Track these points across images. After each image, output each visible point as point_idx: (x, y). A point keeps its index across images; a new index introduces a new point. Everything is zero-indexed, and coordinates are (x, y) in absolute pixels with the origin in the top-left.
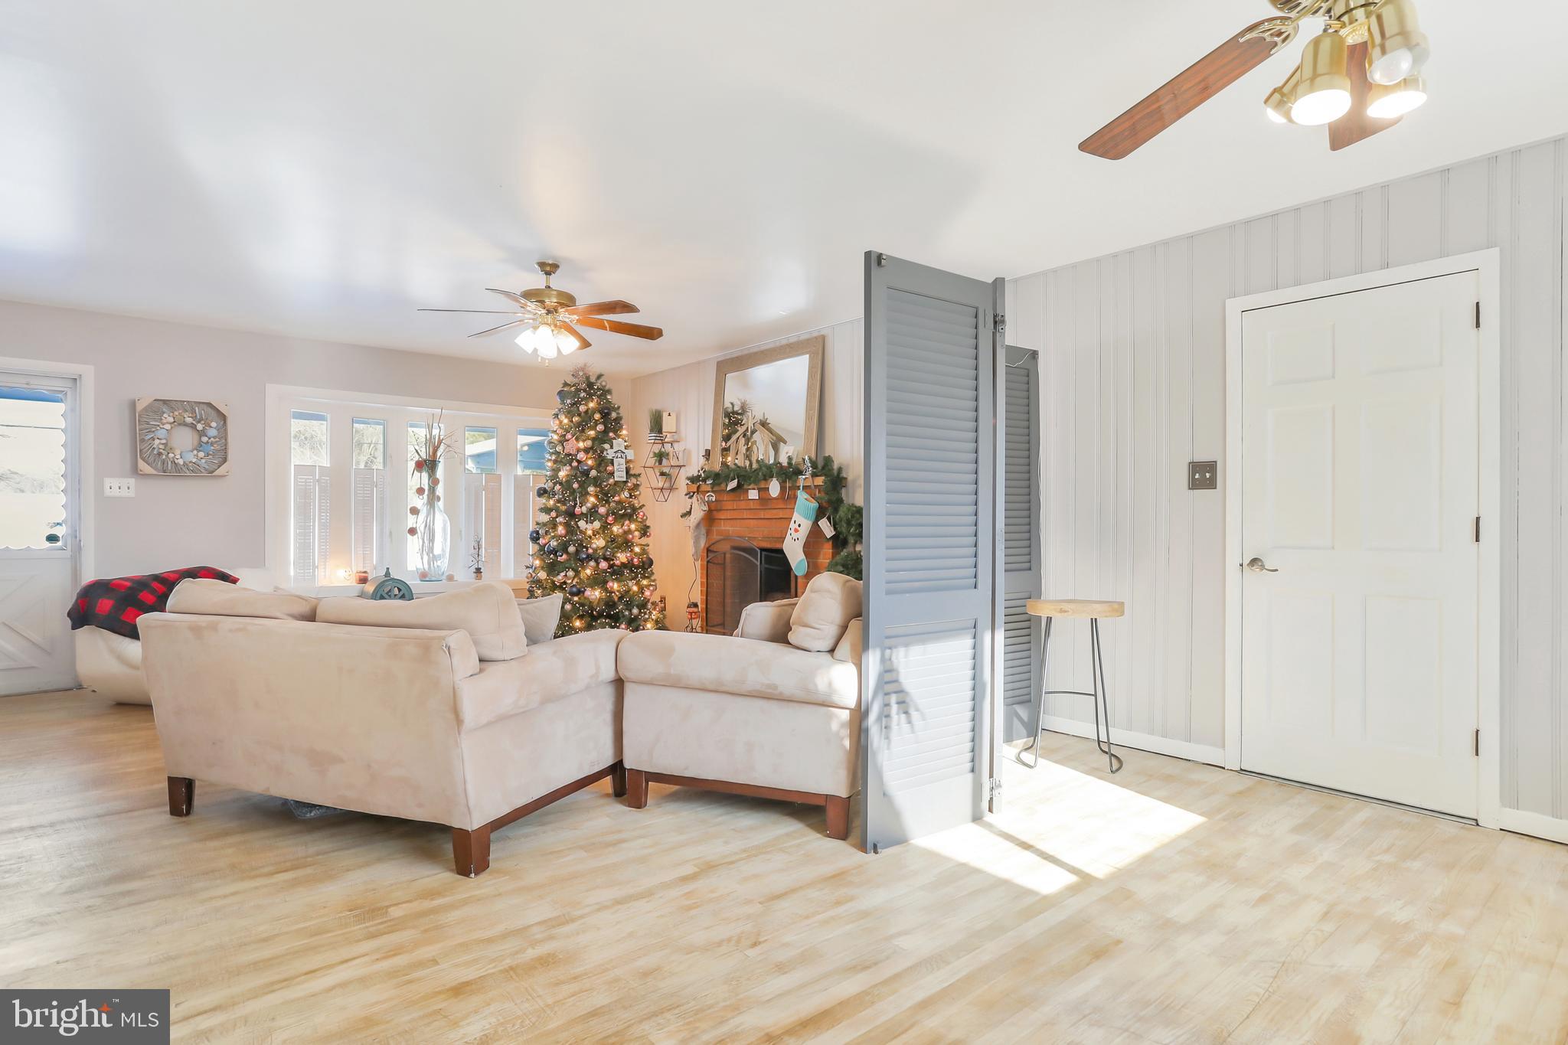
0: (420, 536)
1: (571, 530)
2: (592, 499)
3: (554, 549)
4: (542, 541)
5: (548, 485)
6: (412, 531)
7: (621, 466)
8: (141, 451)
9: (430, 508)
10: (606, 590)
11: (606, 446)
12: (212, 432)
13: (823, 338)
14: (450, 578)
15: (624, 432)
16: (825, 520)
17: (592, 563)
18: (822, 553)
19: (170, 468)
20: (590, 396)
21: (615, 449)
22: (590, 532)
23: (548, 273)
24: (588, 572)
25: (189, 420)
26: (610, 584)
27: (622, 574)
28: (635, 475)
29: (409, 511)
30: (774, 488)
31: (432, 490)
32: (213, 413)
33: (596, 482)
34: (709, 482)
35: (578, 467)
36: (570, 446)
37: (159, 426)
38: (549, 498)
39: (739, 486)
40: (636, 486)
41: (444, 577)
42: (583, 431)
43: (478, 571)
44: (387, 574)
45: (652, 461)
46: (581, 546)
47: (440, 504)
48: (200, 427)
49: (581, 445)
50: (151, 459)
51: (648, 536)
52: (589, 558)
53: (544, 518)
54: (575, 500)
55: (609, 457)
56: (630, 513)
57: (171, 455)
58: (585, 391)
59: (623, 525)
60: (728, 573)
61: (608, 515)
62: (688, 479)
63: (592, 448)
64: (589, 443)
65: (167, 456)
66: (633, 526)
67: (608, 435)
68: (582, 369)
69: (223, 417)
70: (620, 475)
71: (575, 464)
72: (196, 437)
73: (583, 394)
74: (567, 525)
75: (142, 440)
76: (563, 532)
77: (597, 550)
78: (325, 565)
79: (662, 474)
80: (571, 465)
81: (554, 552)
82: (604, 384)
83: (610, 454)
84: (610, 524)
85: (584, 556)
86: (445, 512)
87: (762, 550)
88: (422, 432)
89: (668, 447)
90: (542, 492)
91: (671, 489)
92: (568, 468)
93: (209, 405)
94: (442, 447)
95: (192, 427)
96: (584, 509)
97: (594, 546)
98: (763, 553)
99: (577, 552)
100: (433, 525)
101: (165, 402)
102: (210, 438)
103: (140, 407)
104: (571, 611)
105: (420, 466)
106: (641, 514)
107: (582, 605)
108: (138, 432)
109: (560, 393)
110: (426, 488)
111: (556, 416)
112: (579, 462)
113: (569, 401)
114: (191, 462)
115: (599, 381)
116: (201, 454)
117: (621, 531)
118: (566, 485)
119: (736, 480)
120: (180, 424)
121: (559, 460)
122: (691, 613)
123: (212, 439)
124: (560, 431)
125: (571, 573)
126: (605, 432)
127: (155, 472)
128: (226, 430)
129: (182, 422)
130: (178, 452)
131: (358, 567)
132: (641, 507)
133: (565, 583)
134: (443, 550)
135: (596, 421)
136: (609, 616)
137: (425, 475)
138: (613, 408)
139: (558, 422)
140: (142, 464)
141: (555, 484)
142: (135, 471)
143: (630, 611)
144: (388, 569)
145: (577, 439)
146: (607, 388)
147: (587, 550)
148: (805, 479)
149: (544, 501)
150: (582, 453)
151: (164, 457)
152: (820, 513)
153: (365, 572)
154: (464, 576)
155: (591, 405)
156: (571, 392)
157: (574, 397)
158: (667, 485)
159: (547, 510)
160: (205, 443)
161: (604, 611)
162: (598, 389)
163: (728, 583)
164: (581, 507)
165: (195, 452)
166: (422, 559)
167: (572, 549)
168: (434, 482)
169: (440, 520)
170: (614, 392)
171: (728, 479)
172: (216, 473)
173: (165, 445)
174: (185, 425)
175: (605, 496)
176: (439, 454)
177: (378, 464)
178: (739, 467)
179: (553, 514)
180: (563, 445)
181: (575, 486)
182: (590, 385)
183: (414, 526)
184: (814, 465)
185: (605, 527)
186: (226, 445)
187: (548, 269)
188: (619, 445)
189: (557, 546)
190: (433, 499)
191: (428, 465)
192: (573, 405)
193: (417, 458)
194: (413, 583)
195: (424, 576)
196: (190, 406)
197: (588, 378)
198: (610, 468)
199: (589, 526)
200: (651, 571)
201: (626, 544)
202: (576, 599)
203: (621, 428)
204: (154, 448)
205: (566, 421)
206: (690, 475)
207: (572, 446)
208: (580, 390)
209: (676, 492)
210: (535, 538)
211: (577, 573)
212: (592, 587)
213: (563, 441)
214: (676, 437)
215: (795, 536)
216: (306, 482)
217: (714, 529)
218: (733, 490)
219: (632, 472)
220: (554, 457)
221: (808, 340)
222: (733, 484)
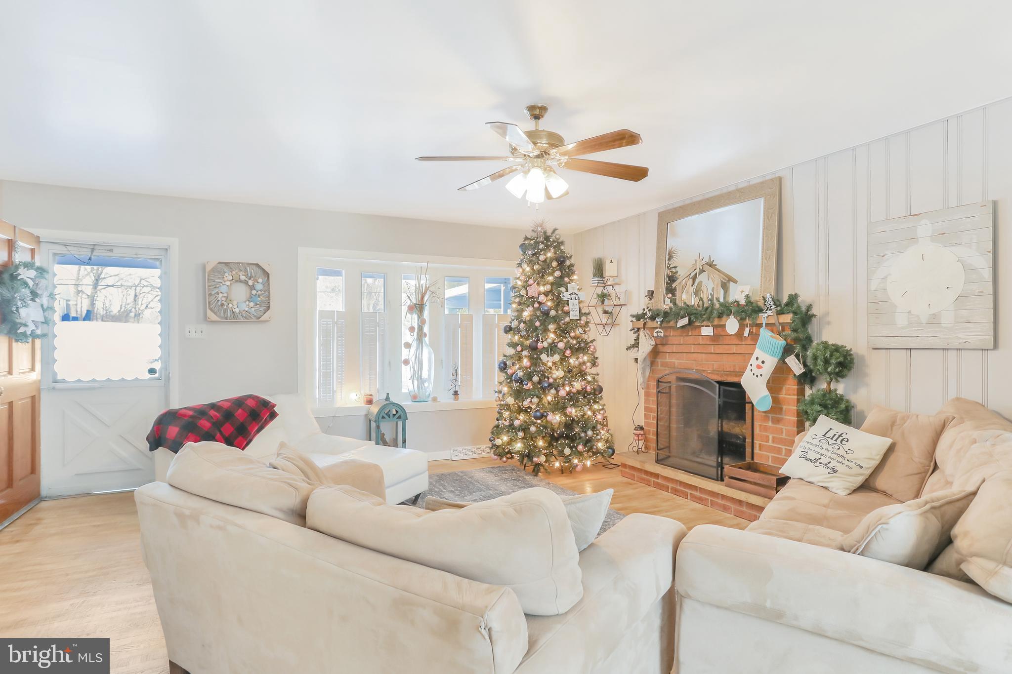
0: (411, 367)
1: (535, 361)
2: (552, 336)
3: (520, 378)
4: (510, 371)
5: (514, 324)
6: (406, 362)
7: (575, 307)
8: (209, 302)
9: (419, 343)
10: (565, 415)
11: (563, 289)
12: (259, 287)
13: (779, 181)
14: (435, 400)
15: (575, 277)
16: (793, 357)
17: (553, 391)
18: (784, 388)
19: (229, 315)
20: (548, 246)
21: (570, 291)
22: (550, 364)
23: (537, 117)
24: (549, 398)
25: (243, 278)
26: (569, 410)
27: (577, 400)
28: (585, 313)
29: (403, 346)
30: (732, 325)
31: (421, 328)
32: (259, 272)
33: (555, 320)
34: (659, 320)
35: (539, 307)
36: (533, 290)
37: (221, 283)
38: (514, 334)
39: (690, 323)
40: (587, 323)
41: (430, 399)
42: (543, 277)
43: (456, 393)
44: (387, 399)
45: (595, 301)
46: (543, 376)
47: (427, 339)
48: (250, 283)
49: (542, 289)
50: (216, 309)
51: (597, 366)
52: (550, 386)
53: (511, 351)
54: (537, 336)
55: (565, 299)
56: (582, 347)
57: (230, 306)
58: (543, 243)
59: (578, 358)
60: (674, 401)
61: (566, 348)
62: (633, 316)
63: (551, 291)
64: (548, 287)
65: (227, 306)
66: (585, 358)
67: (563, 281)
68: (541, 225)
69: (267, 275)
70: (574, 315)
71: (536, 305)
72: (248, 291)
73: (541, 246)
74: (530, 358)
75: (210, 295)
76: (528, 364)
77: (556, 380)
78: (341, 390)
79: (606, 312)
80: (533, 306)
81: (520, 381)
82: (558, 237)
83: (565, 296)
84: (567, 357)
85: (546, 385)
86: (430, 346)
87: (721, 383)
88: (413, 283)
89: (609, 288)
90: (508, 330)
91: (613, 325)
92: (531, 308)
93: (257, 265)
94: (428, 292)
95: (245, 283)
96: (545, 344)
97: (554, 376)
98: (722, 387)
99: (540, 382)
100: (422, 356)
101: (227, 264)
102: (257, 292)
103: (208, 268)
104: (535, 432)
105: (411, 309)
106: (592, 347)
107: (545, 427)
108: (207, 288)
109: (522, 246)
110: (416, 327)
111: (520, 265)
112: (540, 303)
113: (530, 252)
114: (244, 310)
115: (554, 235)
116: (252, 304)
117: (577, 363)
118: (530, 324)
119: (687, 318)
120: (237, 281)
121: (522, 302)
122: (638, 435)
123: (259, 292)
124: (522, 278)
125: (535, 400)
126: (561, 277)
127: (217, 319)
128: (269, 284)
129: (238, 279)
130: (235, 303)
131: (366, 390)
132: (592, 342)
133: (529, 408)
134: (429, 375)
135: (554, 268)
136: (567, 437)
137: (415, 316)
138: (567, 257)
139: (521, 270)
140: (209, 313)
141: (520, 323)
142: (206, 319)
143: (586, 432)
144: (388, 394)
145: (538, 284)
146: (560, 241)
147: (548, 379)
148: (767, 317)
149: (510, 337)
150: (543, 295)
151: (225, 307)
152: (787, 351)
153: (371, 395)
154: (446, 399)
155: (549, 255)
156: (532, 245)
157: (534, 248)
158: (610, 321)
159: (513, 345)
160: (254, 296)
161: (563, 433)
162: (554, 241)
163: (674, 410)
164: (542, 342)
165: (247, 303)
166: (413, 384)
167: (536, 379)
168: (422, 323)
169: (426, 353)
170: (566, 243)
171: (679, 316)
172: (261, 319)
173: (227, 297)
174: (241, 281)
175: (563, 332)
176: (426, 299)
177: (381, 306)
178: (688, 306)
179: (519, 348)
180: (526, 289)
181: (537, 324)
182: (547, 238)
183: (408, 358)
184: (777, 303)
185: (564, 359)
186: (269, 296)
187: (537, 112)
188: (573, 288)
189: (523, 376)
190: (421, 335)
191: (418, 308)
192: (533, 255)
193: (409, 303)
194: (406, 403)
195: (415, 398)
196: (242, 266)
197: (545, 233)
198: (566, 308)
199: (551, 359)
200: (601, 396)
201: (582, 374)
202: (539, 421)
203: (573, 273)
204: (218, 300)
205: (528, 269)
206: (635, 313)
207: (533, 291)
208: (538, 243)
209: (617, 328)
210: (503, 367)
211: (540, 399)
212: (553, 412)
213: (526, 287)
214: (617, 280)
215: (758, 372)
216: (327, 324)
217: (659, 360)
218: (683, 327)
219: (583, 311)
220: (517, 300)
221: (762, 183)
222: (684, 321)
